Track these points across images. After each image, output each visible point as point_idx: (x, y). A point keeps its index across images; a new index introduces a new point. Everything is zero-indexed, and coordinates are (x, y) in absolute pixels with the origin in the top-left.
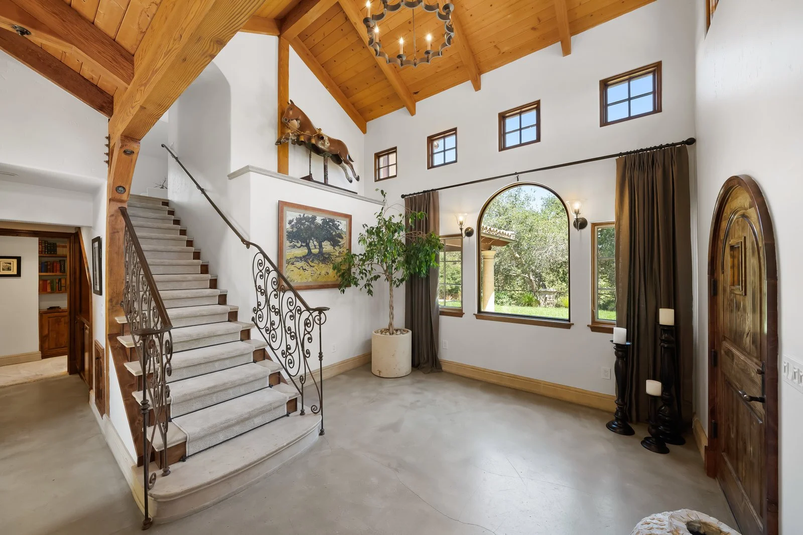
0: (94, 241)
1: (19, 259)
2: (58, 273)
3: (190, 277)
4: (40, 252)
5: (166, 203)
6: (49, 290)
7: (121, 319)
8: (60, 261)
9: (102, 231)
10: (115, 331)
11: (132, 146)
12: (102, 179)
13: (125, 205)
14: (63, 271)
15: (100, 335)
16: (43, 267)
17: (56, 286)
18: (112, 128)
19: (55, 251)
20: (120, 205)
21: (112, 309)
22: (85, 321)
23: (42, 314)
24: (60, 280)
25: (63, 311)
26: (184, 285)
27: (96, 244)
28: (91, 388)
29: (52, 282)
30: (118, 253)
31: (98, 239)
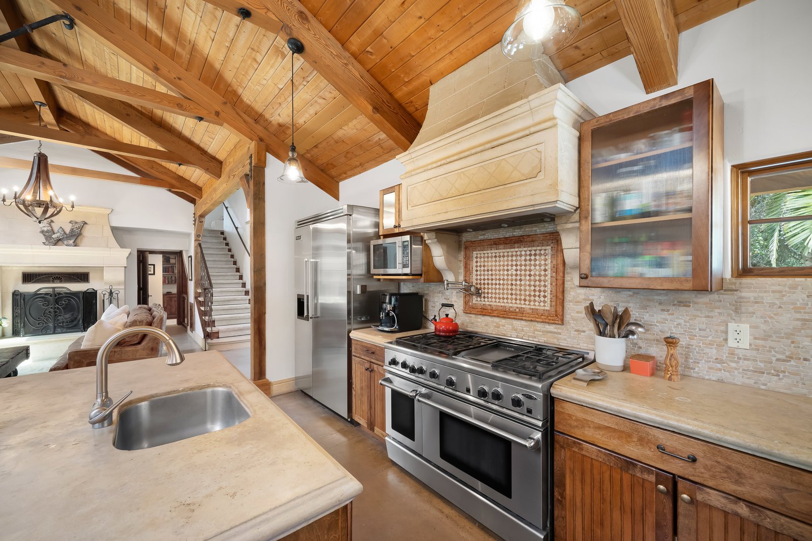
0: (189, 257)
1: (154, 265)
2: (171, 273)
3: (229, 274)
4: (163, 262)
5: (222, 233)
6: (167, 282)
7: (199, 291)
8: (172, 266)
9: (192, 253)
10: (197, 296)
11: (203, 219)
12: (192, 231)
13: (200, 242)
14: (173, 272)
15: (191, 299)
16: (165, 270)
17: (170, 280)
18: (195, 210)
19: (169, 261)
20: (199, 242)
21: (196, 287)
22: (185, 296)
23: (164, 295)
24: (172, 277)
25: (173, 294)
26: (227, 278)
27: (190, 259)
28: (188, 325)
29: (168, 278)
30: (198, 263)
31: (191, 257)
